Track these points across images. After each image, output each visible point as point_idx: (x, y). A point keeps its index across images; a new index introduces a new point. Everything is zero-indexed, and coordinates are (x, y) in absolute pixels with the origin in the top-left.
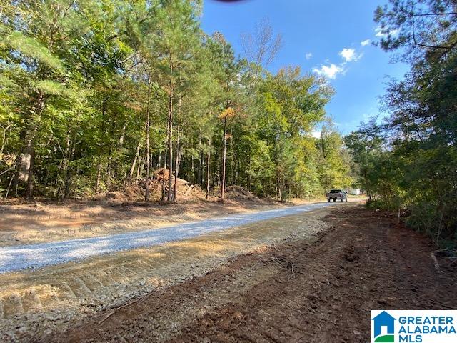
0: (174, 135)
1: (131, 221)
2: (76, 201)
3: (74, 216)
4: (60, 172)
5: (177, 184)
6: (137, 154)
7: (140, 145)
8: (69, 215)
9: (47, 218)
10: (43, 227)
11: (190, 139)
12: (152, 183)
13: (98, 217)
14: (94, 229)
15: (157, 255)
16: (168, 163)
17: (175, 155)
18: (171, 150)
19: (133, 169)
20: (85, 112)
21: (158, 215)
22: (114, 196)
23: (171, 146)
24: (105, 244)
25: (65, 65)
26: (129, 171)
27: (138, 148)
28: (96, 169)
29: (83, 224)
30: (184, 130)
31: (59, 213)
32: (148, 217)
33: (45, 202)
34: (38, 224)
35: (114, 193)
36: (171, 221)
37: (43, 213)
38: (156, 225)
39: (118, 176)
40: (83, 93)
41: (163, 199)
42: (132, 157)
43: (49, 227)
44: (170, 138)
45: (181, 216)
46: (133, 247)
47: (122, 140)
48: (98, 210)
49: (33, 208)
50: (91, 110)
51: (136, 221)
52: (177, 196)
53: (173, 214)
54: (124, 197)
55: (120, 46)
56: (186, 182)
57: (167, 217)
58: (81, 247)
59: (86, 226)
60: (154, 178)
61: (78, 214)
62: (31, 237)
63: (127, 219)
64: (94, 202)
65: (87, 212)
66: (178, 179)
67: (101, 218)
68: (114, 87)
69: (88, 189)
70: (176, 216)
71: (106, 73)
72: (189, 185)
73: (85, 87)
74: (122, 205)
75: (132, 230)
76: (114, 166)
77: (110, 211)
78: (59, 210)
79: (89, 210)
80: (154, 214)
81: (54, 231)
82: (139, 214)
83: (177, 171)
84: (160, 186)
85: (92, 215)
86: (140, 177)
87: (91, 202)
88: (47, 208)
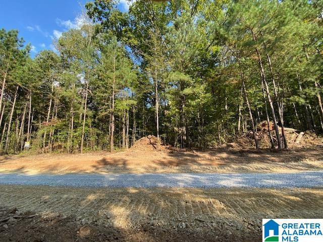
0: (270, 91)
1: (251, 165)
2: (211, 149)
3: (212, 159)
4: (199, 133)
5: (285, 132)
6: (240, 114)
7: (241, 107)
8: (209, 158)
9: (200, 159)
10: (200, 164)
11: (287, 89)
12: (257, 134)
13: (226, 160)
14: (226, 168)
15: (292, 198)
16: (271, 115)
17: (276, 107)
18: (271, 103)
19: (239, 126)
20: (205, 97)
21: (273, 161)
22: (232, 146)
23: (270, 101)
24: (239, 180)
25: (191, 77)
26: (236, 128)
27: (240, 110)
28: (216, 130)
29: (218, 164)
30: (280, 83)
31: (204, 157)
32: (263, 162)
33: (197, 150)
34: (197, 163)
35: (231, 144)
36: (290, 168)
37: (197, 156)
38: (275, 169)
39: (230, 132)
40: (202, 87)
41: (273, 147)
42: (237, 117)
43: (202, 165)
44: (267, 94)
45: (300, 163)
46: (263, 187)
47: (226, 107)
48: (224, 155)
49: (192, 153)
50: (208, 95)
51: (254, 164)
52: (288, 144)
53: (290, 161)
54: (239, 147)
55: (214, 49)
56: (293, 130)
57: (284, 163)
58: (225, 179)
59: (221, 166)
60: (259, 130)
61: (214, 158)
62: (196, 169)
63: (247, 163)
64: (221, 150)
65: (219, 157)
66: (285, 129)
67: (228, 161)
68: (217, 75)
69: (214, 142)
70: (293, 163)
71: (211, 70)
72: (299, 132)
73: (202, 83)
74: (240, 151)
75: (253, 172)
76: (225, 125)
77: (232, 156)
78: (204, 154)
79: (219, 155)
80: (269, 160)
81: (205, 167)
82: (254, 159)
83: (282, 121)
84: (265, 136)
85: (223, 159)
86: (245, 131)
87: (219, 150)
88: (198, 154)
